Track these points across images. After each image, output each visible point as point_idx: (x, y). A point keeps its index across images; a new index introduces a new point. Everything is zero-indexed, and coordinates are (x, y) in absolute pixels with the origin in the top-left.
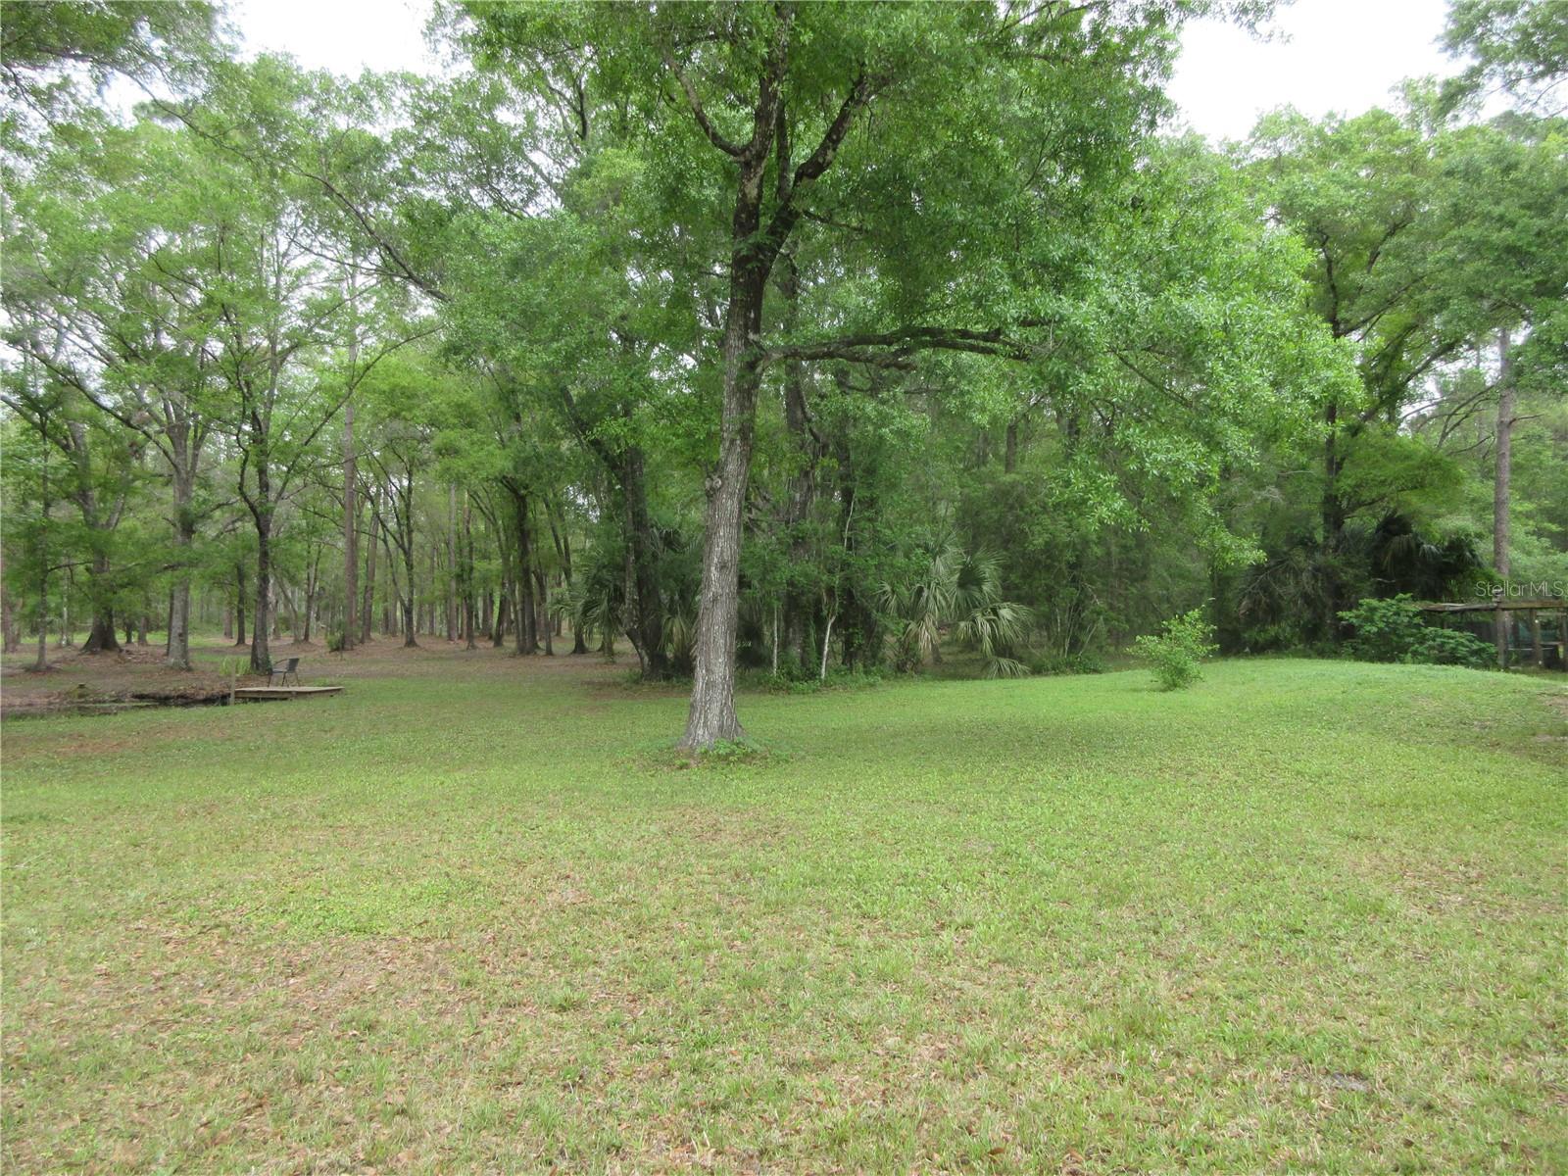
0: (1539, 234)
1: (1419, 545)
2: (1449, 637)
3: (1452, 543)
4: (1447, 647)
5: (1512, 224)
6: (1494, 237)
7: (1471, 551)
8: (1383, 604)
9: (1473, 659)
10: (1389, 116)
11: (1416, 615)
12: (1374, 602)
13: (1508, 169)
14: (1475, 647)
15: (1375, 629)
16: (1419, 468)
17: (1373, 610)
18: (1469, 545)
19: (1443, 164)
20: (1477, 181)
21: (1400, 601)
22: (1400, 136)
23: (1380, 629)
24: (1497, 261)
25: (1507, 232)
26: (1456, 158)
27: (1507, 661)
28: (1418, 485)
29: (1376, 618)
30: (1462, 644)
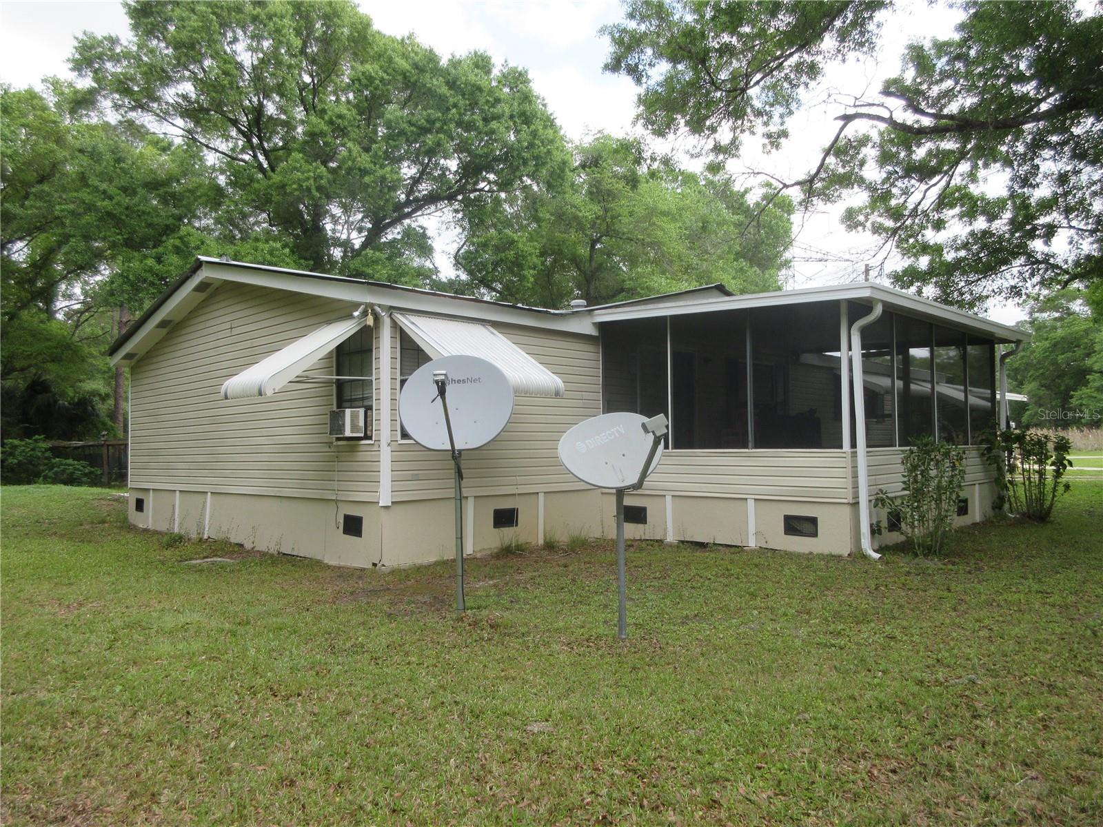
0: (127, 208)
1: (56, 402)
2: (69, 465)
3: (80, 400)
4: (68, 471)
5: (111, 198)
6: (99, 204)
7: (93, 407)
8: (23, 443)
9: (85, 479)
10: (41, 98)
11: (47, 450)
12: (16, 442)
13: (119, 160)
14: (87, 471)
15: (16, 461)
16: (56, 348)
17: (15, 447)
18: (91, 402)
19: (77, 144)
20: (98, 161)
21: (36, 441)
22: (49, 115)
23: (20, 461)
24: (101, 219)
25: (106, 202)
26: (86, 142)
27: (110, 479)
28: (55, 359)
29: (17, 453)
30: (78, 470)
